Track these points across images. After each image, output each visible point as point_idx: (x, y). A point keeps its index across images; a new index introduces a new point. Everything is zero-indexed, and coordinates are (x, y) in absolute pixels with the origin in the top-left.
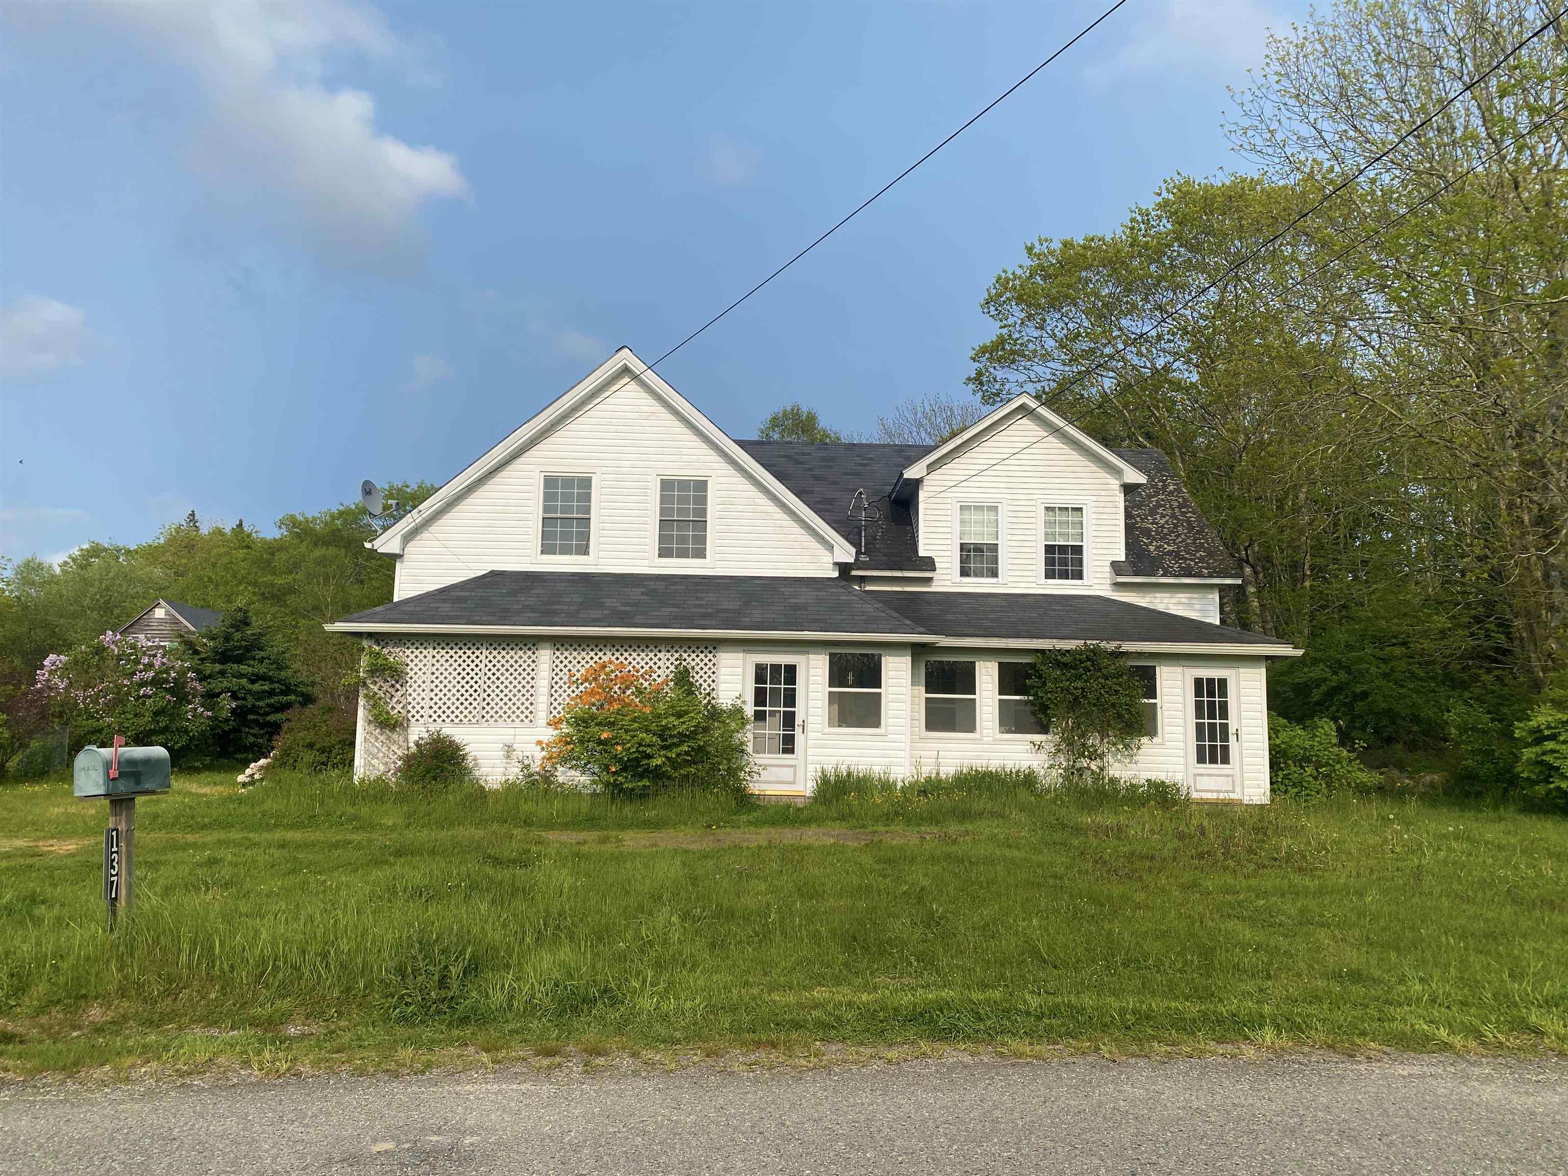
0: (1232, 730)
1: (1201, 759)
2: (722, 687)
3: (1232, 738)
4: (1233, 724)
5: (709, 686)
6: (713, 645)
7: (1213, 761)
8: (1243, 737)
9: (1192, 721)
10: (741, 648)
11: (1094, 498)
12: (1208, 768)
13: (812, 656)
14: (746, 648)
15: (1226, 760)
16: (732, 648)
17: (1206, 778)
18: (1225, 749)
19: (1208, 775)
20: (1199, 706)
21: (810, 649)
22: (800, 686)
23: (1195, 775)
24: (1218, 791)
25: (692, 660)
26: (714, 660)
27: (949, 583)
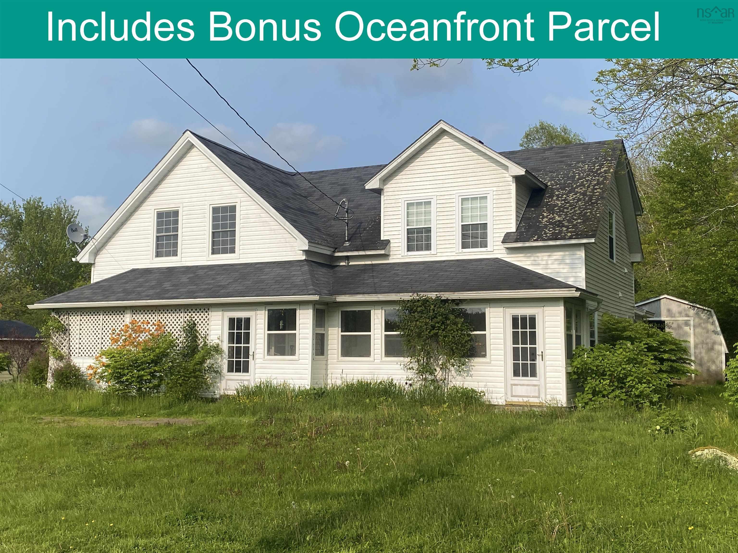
0: (538, 352)
1: (516, 373)
2: (212, 332)
3: (539, 358)
4: (539, 347)
5: (206, 332)
6: (207, 307)
7: (525, 374)
8: (546, 358)
9: (510, 346)
10: (221, 309)
11: (495, 189)
12: (521, 379)
13: (258, 312)
14: (224, 309)
15: (534, 374)
16: (216, 309)
17: (519, 387)
18: (533, 366)
19: (521, 385)
20: (515, 335)
21: (258, 308)
22: (252, 331)
23: (512, 385)
24: (527, 397)
25: (197, 317)
26: (208, 317)
27: (400, 256)
